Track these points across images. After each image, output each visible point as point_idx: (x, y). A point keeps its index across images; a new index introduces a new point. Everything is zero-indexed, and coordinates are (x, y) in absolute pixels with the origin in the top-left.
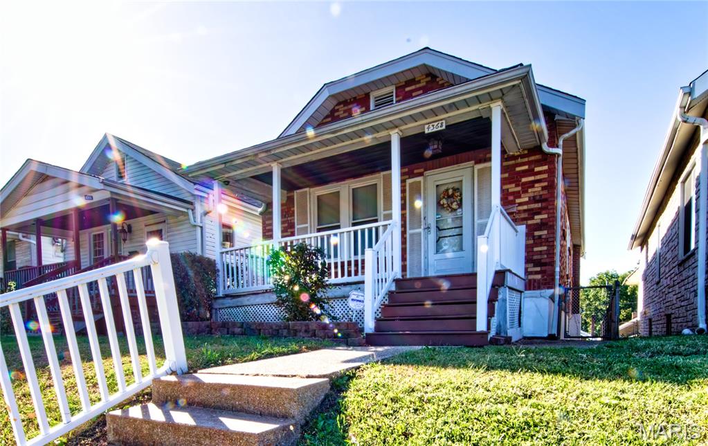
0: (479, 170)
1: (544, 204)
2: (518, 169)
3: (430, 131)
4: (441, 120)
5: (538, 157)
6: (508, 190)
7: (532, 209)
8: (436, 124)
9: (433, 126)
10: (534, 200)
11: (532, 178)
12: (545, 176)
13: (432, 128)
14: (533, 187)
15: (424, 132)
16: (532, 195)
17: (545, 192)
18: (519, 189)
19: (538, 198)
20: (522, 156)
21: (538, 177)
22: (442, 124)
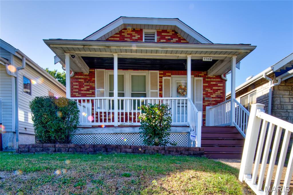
0: (196, 80)
1: (221, 99)
2: (212, 83)
3: (205, 60)
4: (211, 57)
5: (219, 80)
6: (208, 91)
7: (217, 101)
8: (208, 58)
9: (207, 58)
10: (218, 97)
11: (217, 88)
12: (222, 88)
13: (206, 59)
14: (217, 91)
15: (202, 60)
16: (217, 95)
17: (222, 94)
18: (212, 91)
19: (219, 96)
20: (213, 78)
21: (219, 88)
22: (211, 58)
